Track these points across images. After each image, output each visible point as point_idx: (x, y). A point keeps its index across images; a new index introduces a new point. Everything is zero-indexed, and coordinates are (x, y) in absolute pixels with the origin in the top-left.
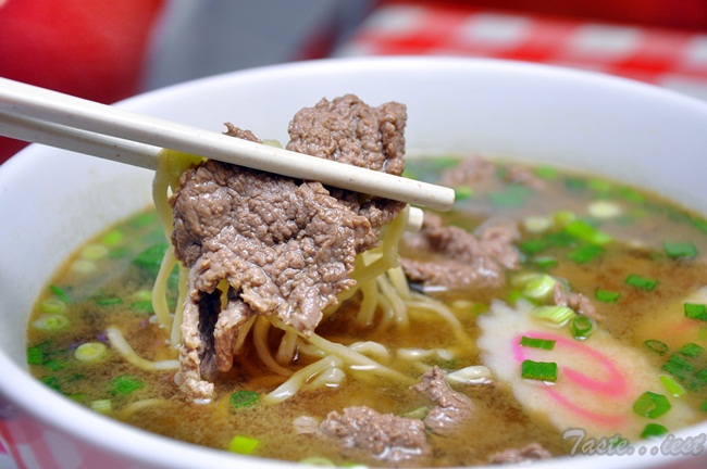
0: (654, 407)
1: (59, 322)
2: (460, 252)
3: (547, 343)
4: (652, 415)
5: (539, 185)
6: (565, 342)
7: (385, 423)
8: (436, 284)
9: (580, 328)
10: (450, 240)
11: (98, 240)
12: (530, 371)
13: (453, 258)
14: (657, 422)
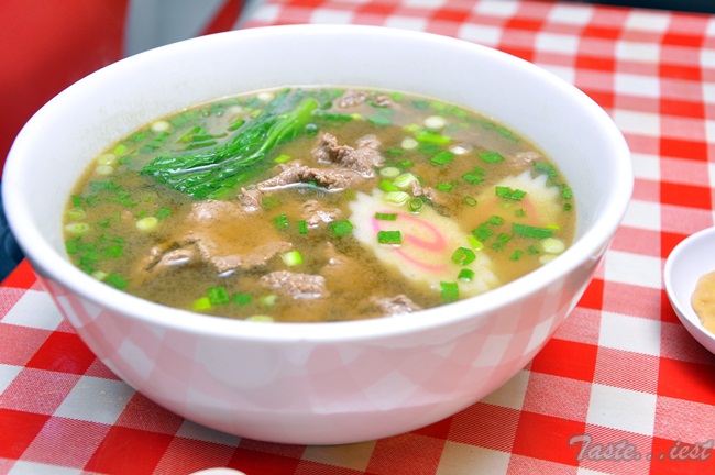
0: (465, 257)
1: (83, 227)
2: (351, 163)
3: (393, 217)
4: (466, 263)
5: (397, 107)
6: (405, 216)
7: (298, 280)
8: (336, 187)
9: (414, 207)
10: (343, 155)
11: (110, 151)
12: (384, 238)
13: (346, 166)
14: (467, 268)
